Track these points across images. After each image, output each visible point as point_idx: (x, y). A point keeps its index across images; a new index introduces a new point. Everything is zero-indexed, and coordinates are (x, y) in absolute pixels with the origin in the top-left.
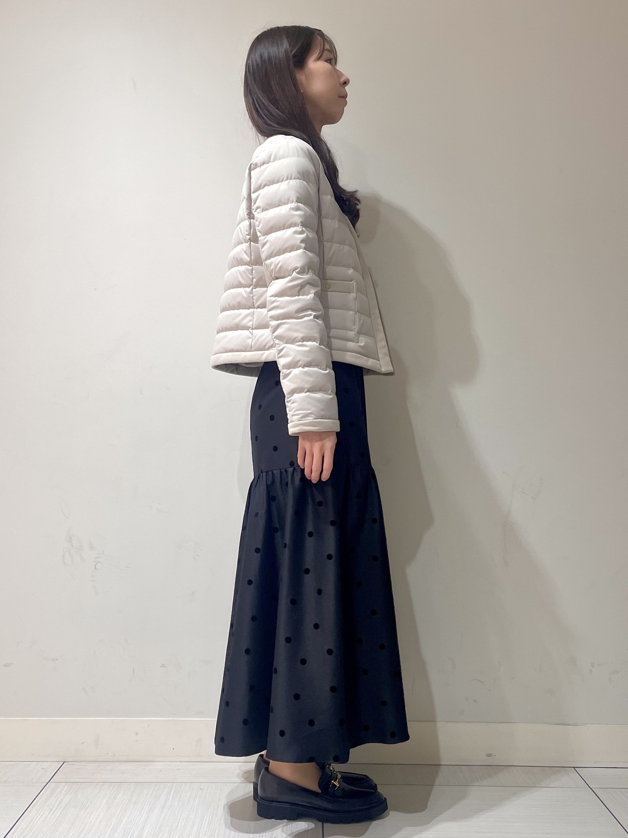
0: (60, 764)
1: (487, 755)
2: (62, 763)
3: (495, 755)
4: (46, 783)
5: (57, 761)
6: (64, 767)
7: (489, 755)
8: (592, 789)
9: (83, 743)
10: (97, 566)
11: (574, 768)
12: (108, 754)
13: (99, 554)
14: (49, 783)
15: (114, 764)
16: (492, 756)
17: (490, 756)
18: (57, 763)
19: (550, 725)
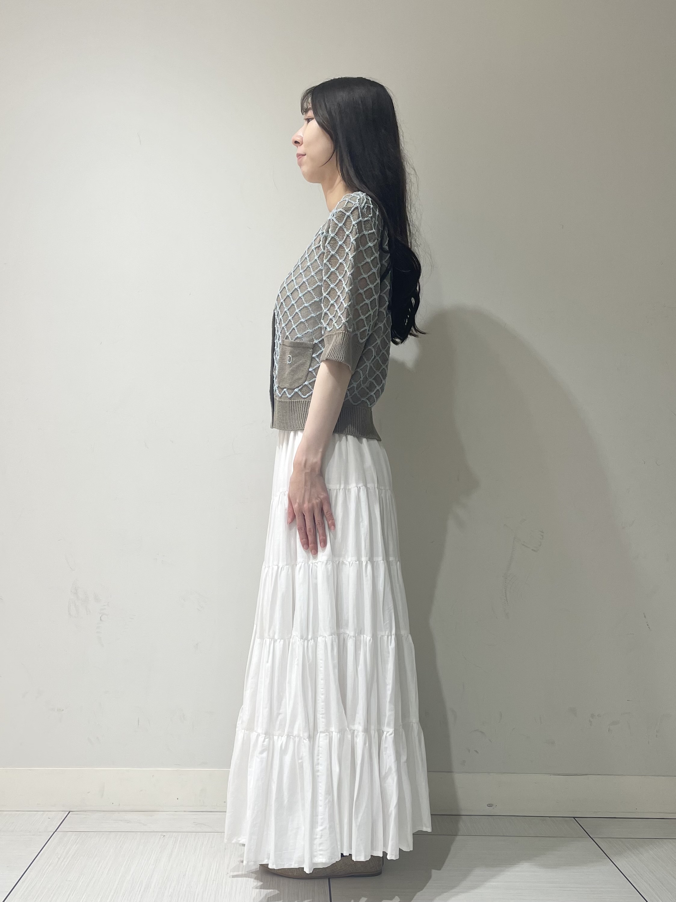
0: (66, 813)
1: (488, 805)
2: (68, 812)
3: (496, 806)
4: (53, 833)
5: (62, 811)
6: (70, 817)
7: (490, 805)
8: (593, 839)
9: (89, 793)
10: (101, 617)
11: (574, 818)
12: (113, 803)
13: (104, 606)
14: (56, 832)
15: (119, 813)
16: (493, 807)
17: (492, 807)
18: (63, 812)
19: (550, 775)
